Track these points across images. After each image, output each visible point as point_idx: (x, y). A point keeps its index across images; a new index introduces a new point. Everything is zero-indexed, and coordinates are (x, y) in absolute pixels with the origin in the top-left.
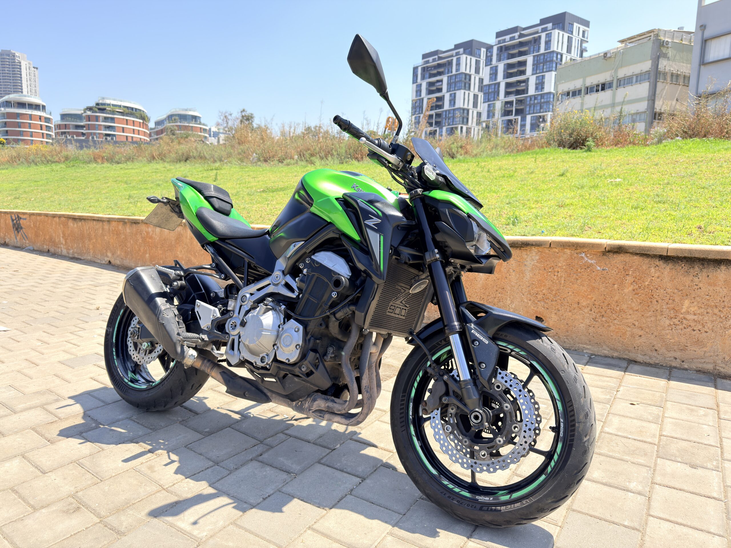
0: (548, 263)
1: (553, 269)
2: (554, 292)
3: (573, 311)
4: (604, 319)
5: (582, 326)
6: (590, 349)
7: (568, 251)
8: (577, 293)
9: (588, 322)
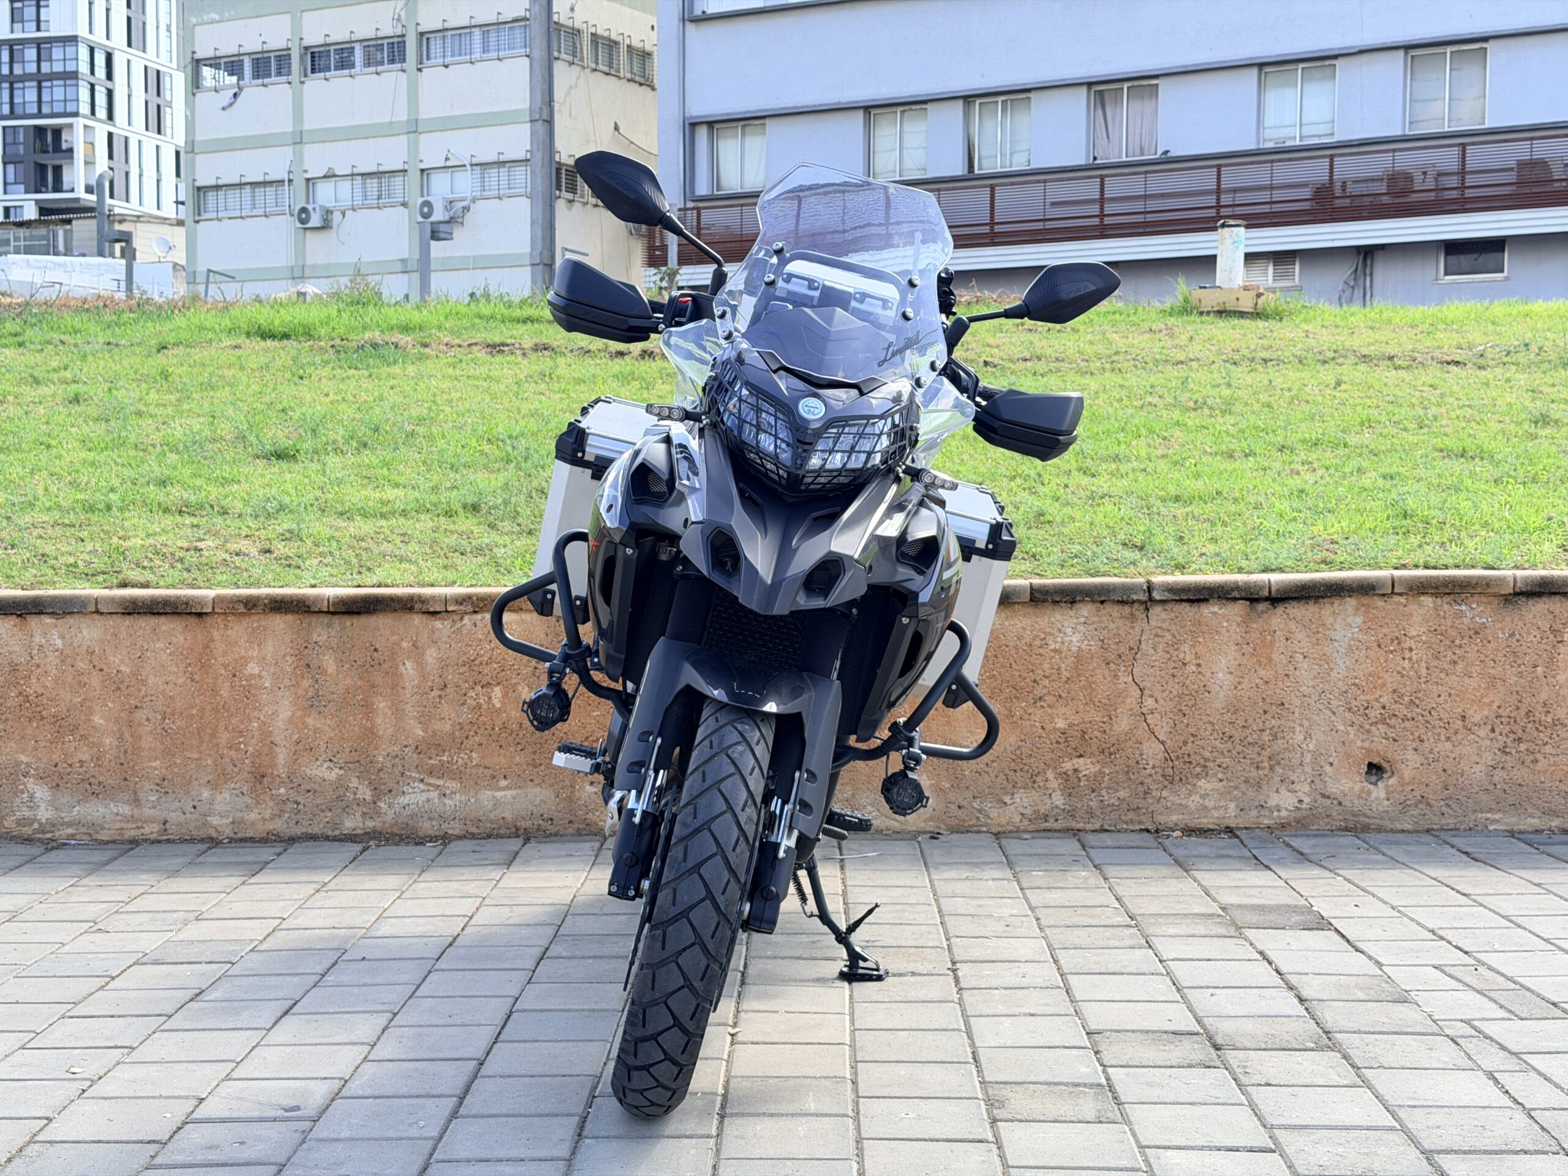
0: (1385, 630)
1: (1399, 643)
2: (1407, 699)
3: (1454, 738)
4: (1523, 747)
5: (1478, 772)
6: (1502, 820)
7: (1427, 601)
8: (1458, 696)
9: (1490, 758)
